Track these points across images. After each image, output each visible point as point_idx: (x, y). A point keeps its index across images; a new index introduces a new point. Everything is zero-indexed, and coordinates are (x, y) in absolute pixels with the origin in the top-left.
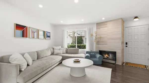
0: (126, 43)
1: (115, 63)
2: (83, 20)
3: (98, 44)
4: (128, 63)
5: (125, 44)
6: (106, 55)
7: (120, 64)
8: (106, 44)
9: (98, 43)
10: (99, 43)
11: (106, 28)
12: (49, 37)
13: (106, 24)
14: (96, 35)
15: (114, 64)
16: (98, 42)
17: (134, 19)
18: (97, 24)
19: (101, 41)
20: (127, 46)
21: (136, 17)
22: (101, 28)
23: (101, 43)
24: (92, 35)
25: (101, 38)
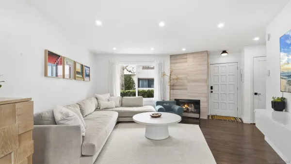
0: (212, 88)
1: (198, 117)
2: (152, 49)
3: (173, 89)
4: (214, 116)
5: (210, 88)
6: (186, 106)
7: (206, 118)
8: (186, 89)
9: (172, 87)
10: (175, 87)
11: (186, 64)
12: (88, 76)
13: (185, 57)
14: (171, 75)
15: (197, 119)
16: (173, 85)
17: (222, 53)
18: (171, 56)
19: (177, 84)
20: (212, 92)
21: (224, 52)
22: (177, 63)
23: (177, 87)
24: (164, 75)
25: (177, 79)
